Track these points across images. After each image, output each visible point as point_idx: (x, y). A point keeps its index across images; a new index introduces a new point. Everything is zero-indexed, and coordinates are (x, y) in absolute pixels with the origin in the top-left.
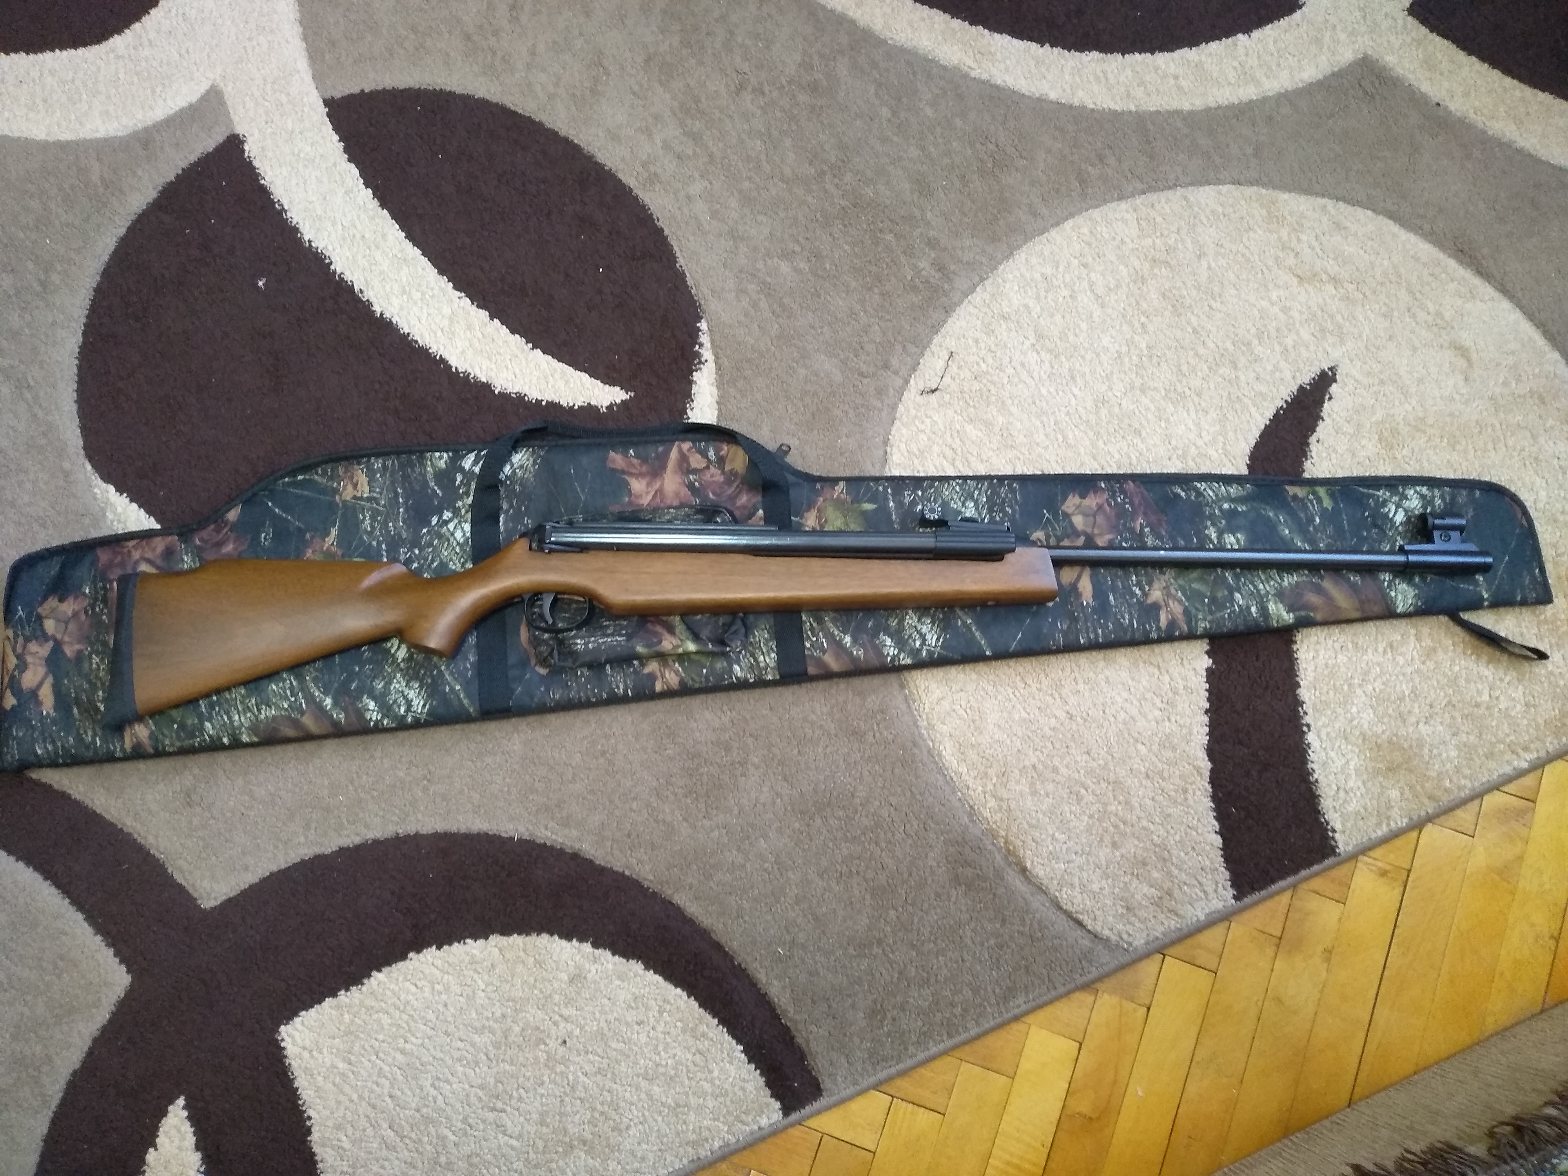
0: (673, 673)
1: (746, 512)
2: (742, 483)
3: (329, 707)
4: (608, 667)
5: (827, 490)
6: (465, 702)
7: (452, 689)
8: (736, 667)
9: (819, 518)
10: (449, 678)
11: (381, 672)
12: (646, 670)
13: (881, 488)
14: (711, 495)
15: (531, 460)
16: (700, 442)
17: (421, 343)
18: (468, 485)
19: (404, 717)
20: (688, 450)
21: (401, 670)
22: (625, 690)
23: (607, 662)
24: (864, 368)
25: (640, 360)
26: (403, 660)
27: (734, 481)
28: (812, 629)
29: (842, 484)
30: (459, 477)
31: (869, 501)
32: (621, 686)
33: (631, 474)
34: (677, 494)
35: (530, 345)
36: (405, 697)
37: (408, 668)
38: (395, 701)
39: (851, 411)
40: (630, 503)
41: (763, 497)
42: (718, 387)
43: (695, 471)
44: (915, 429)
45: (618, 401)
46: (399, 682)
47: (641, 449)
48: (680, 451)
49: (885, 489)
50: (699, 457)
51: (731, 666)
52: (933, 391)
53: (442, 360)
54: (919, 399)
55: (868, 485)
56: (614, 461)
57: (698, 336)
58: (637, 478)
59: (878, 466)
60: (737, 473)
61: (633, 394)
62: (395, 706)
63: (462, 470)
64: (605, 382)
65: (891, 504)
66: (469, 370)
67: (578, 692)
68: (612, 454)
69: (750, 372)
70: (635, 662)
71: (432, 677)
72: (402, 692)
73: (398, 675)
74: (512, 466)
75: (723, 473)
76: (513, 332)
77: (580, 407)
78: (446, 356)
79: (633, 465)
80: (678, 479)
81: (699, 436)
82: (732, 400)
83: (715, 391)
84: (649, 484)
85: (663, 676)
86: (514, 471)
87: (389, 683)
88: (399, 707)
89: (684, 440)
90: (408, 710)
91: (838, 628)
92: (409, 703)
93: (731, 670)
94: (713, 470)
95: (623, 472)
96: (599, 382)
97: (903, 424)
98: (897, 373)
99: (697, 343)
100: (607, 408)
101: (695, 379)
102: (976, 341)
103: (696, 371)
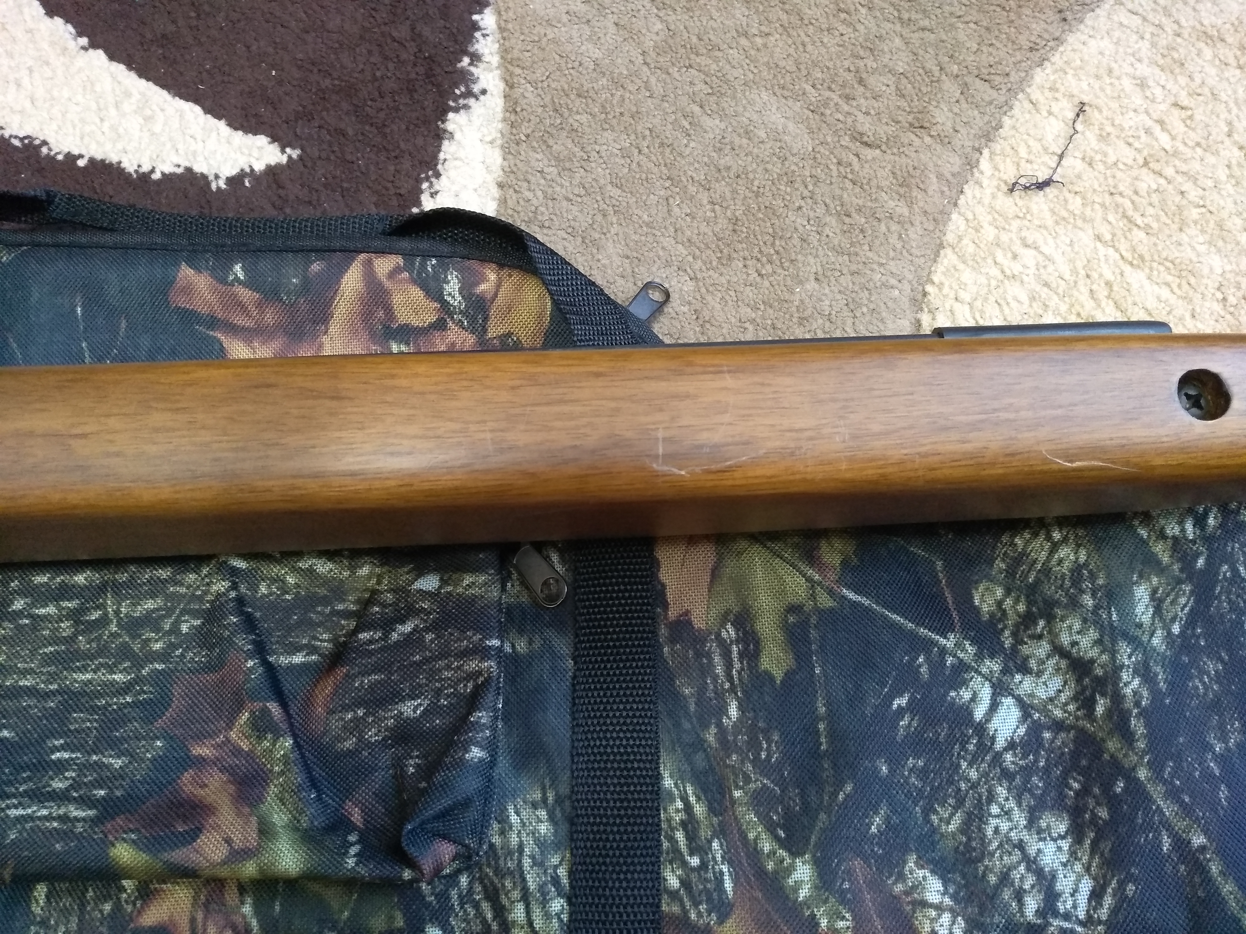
25: (326, 84)
33: (229, 327)
35: (84, 41)
43: (405, 332)
47: (267, 263)
48: (370, 275)
50: (416, 293)
54: (1004, 201)
56: (188, 290)
57: (470, 40)
61: (295, 154)
64: (234, 125)
68: (186, 272)
69: (584, 118)
77: (167, 178)
79: (242, 307)
81: (424, 245)
82: (535, 179)
89: (386, 252)
94: (455, 333)
95: (213, 322)
96: (222, 125)
97: (963, 259)
98: (943, 140)
99: (465, 52)
100: (230, 181)
101: (450, 126)
102: (1142, 84)
103: (456, 110)
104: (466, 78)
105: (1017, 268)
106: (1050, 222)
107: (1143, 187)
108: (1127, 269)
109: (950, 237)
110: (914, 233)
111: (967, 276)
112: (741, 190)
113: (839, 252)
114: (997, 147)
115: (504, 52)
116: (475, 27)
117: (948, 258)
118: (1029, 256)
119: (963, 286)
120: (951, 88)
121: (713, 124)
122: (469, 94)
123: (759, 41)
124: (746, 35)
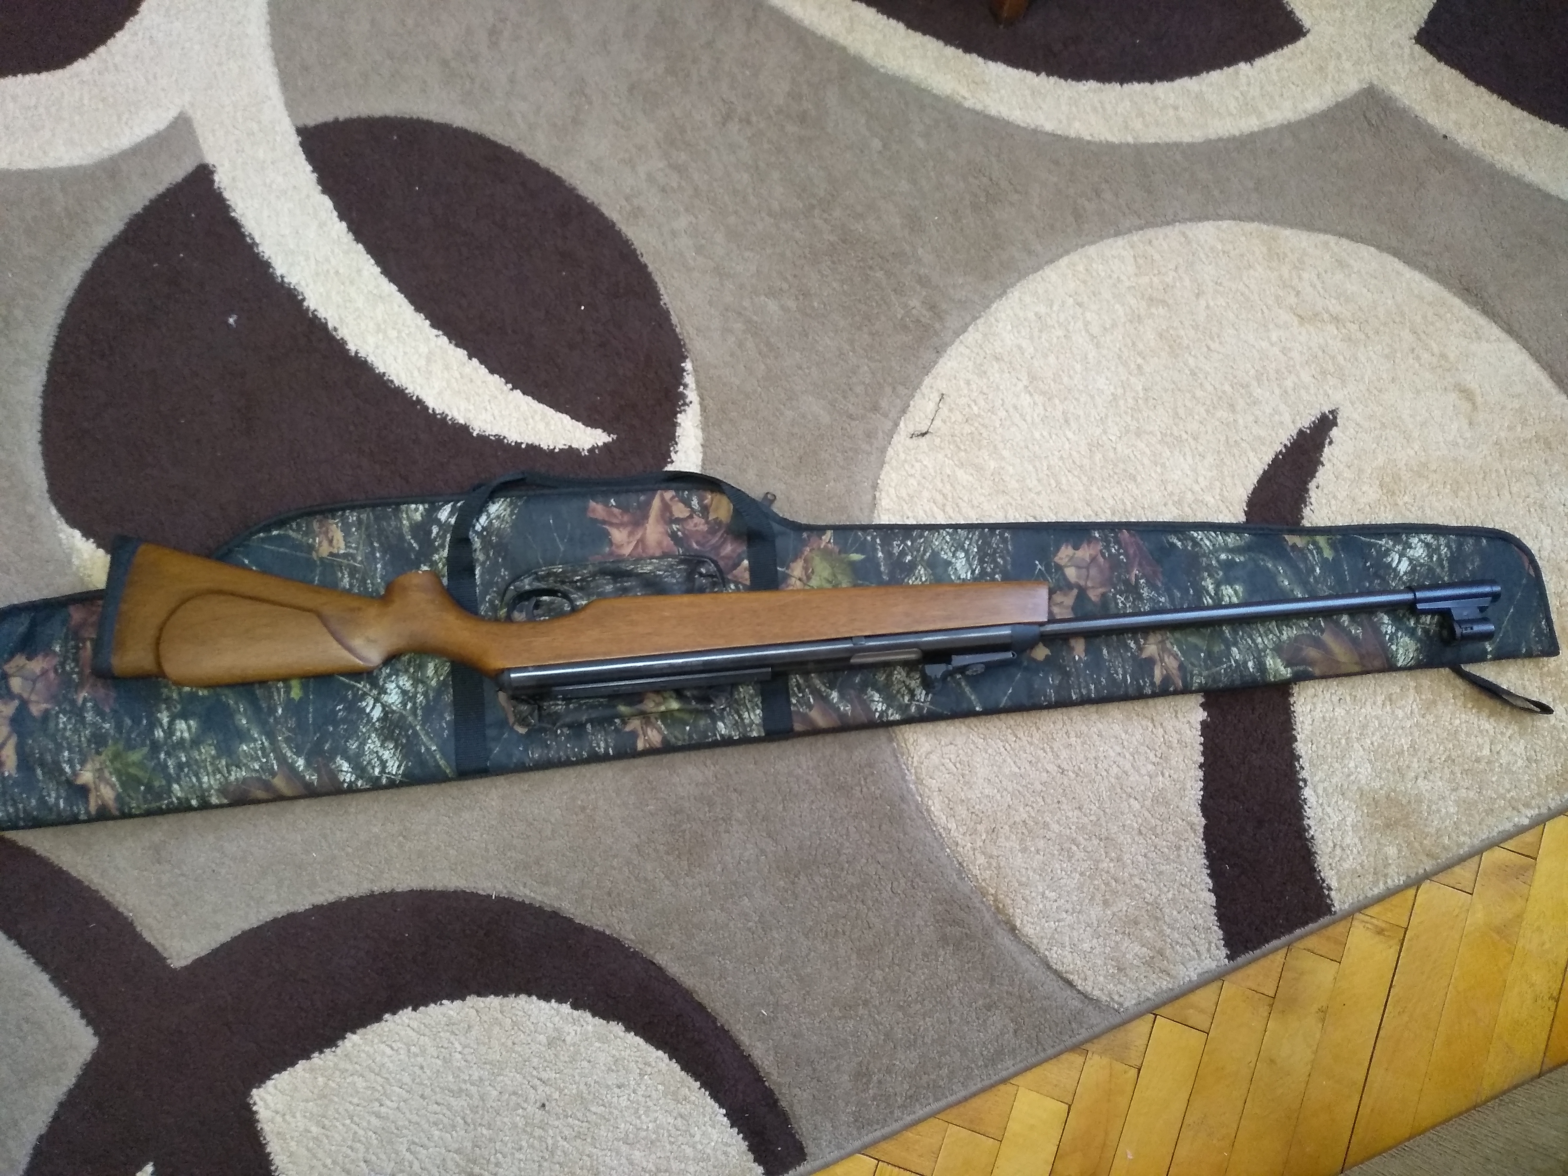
0: (655, 732)
1: (731, 563)
2: (727, 532)
3: (301, 768)
4: (589, 726)
5: (814, 538)
6: (442, 763)
7: (428, 749)
8: (720, 725)
9: (806, 569)
10: (424, 738)
11: (356, 732)
12: (628, 729)
13: (869, 538)
14: (695, 546)
15: (509, 510)
16: (684, 490)
17: (397, 383)
18: (444, 537)
19: (378, 779)
20: (672, 498)
21: (376, 730)
22: (606, 749)
23: (587, 722)
24: (852, 409)
25: (623, 403)
26: (378, 720)
27: (718, 530)
28: (798, 686)
29: (829, 533)
30: (435, 530)
31: (857, 552)
32: (602, 744)
33: (611, 524)
34: (659, 543)
35: (510, 386)
36: (379, 758)
37: (382, 728)
38: (369, 763)
39: (839, 454)
40: (611, 554)
41: (749, 546)
42: (703, 430)
43: (678, 521)
44: (904, 473)
45: (600, 444)
46: (374, 742)
47: (623, 498)
48: (663, 500)
49: (873, 539)
50: (681, 505)
51: (715, 723)
52: (923, 435)
53: (419, 401)
54: (909, 442)
55: (856, 534)
56: (594, 511)
57: (682, 377)
58: (618, 528)
59: (866, 512)
60: (721, 522)
61: (615, 437)
62: (369, 767)
63: (438, 522)
64: (586, 424)
65: (880, 554)
66: (447, 412)
67: (558, 752)
68: (592, 504)
69: (735, 414)
70: (617, 720)
71: (408, 737)
72: (377, 752)
73: (373, 735)
74: (489, 515)
75: (707, 522)
76: (492, 371)
77: (561, 450)
78: (424, 397)
79: (615, 516)
80: (661, 528)
81: (682, 485)
82: (717, 443)
83: (700, 433)
84: (631, 534)
85: (645, 734)
86: (491, 523)
87: (363, 744)
88: (373, 768)
89: (667, 489)
90: (383, 771)
91: (824, 684)
92: (383, 764)
93: (715, 728)
94: (697, 519)
95: (604, 522)
96: (580, 424)
97: (892, 468)
98: (886, 416)
99: (681, 384)
100: (589, 451)
101: (679, 421)
102: (968, 383)
103: (680, 412)
104: (683, 396)
105: (913, 472)
106: (926, 450)
107: (965, 432)
108: (957, 469)
109: (887, 459)
110: (873, 458)
111: (894, 475)
112: (803, 444)
113: (843, 468)
114: (907, 416)
115: (697, 382)
116: (683, 370)
117: (887, 467)
118: (918, 465)
119: (892, 480)
120: (888, 390)
121: (789, 414)
122: (685, 404)
123: (807, 371)
124: (800, 368)
